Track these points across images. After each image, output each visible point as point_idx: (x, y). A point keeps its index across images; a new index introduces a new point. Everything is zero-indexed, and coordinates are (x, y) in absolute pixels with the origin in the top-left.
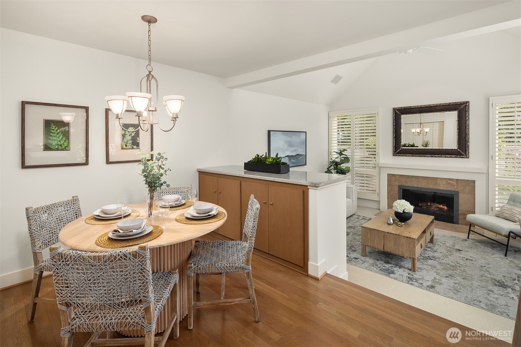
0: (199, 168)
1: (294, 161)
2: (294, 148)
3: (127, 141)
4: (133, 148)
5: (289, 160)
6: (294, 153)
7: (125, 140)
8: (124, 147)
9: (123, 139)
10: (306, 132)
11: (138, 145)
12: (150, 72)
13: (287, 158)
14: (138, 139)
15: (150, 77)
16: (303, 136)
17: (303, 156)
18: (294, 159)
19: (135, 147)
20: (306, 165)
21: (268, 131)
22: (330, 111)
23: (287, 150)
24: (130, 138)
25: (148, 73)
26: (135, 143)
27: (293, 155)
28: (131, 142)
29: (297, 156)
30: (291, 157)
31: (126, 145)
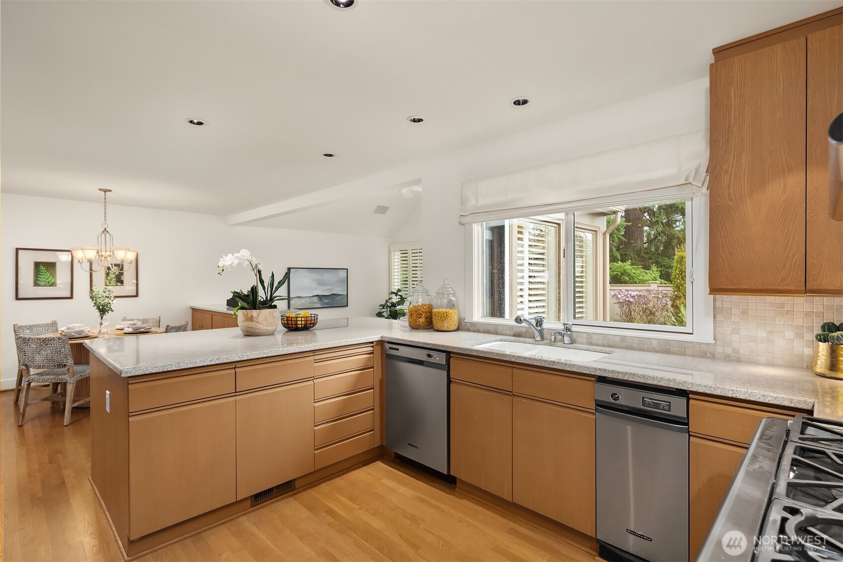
0: (191, 305)
1: (327, 301)
2: (328, 287)
3: (111, 279)
4: (117, 285)
5: (320, 300)
6: (328, 292)
7: (109, 278)
8: (108, 284)
9: (107, 277)
10: (347, 269)
11: (122, 282)
12: (105, 229)
13: (316, 298)
14: (122, 277)
15: (105, 232)
16: (343, 274)
17: (341, 297)
18: (327, 300)
19: (119, 284)
20: (347, 306)
21: (288, 268)
22: (391, 244)
23: (315, 289)
24: (114, 276)
25: (104, 229)
26: (119, 280)
27: (326, 294)
28: (115, 279)
29: (331, 296)
30: (321, 297)
31: (110, 283)
